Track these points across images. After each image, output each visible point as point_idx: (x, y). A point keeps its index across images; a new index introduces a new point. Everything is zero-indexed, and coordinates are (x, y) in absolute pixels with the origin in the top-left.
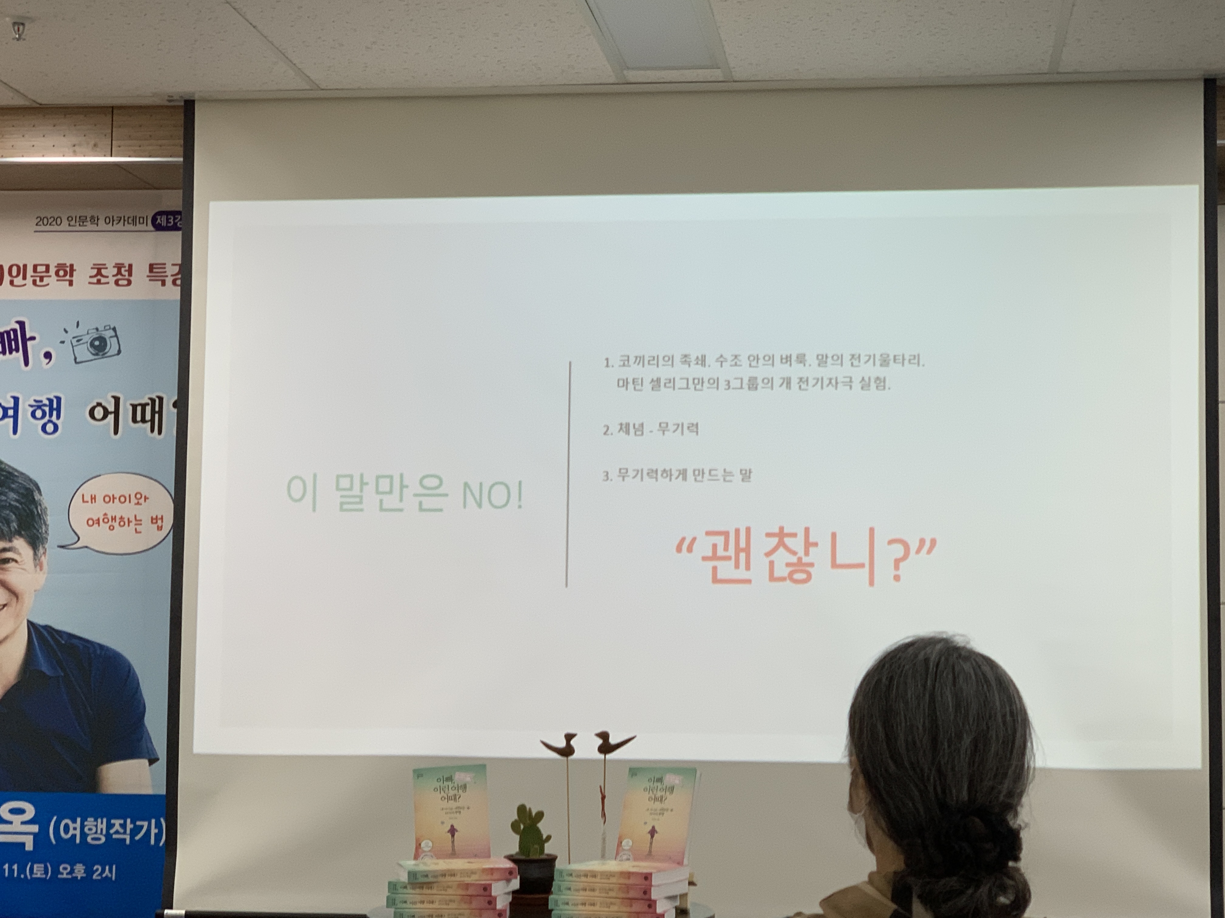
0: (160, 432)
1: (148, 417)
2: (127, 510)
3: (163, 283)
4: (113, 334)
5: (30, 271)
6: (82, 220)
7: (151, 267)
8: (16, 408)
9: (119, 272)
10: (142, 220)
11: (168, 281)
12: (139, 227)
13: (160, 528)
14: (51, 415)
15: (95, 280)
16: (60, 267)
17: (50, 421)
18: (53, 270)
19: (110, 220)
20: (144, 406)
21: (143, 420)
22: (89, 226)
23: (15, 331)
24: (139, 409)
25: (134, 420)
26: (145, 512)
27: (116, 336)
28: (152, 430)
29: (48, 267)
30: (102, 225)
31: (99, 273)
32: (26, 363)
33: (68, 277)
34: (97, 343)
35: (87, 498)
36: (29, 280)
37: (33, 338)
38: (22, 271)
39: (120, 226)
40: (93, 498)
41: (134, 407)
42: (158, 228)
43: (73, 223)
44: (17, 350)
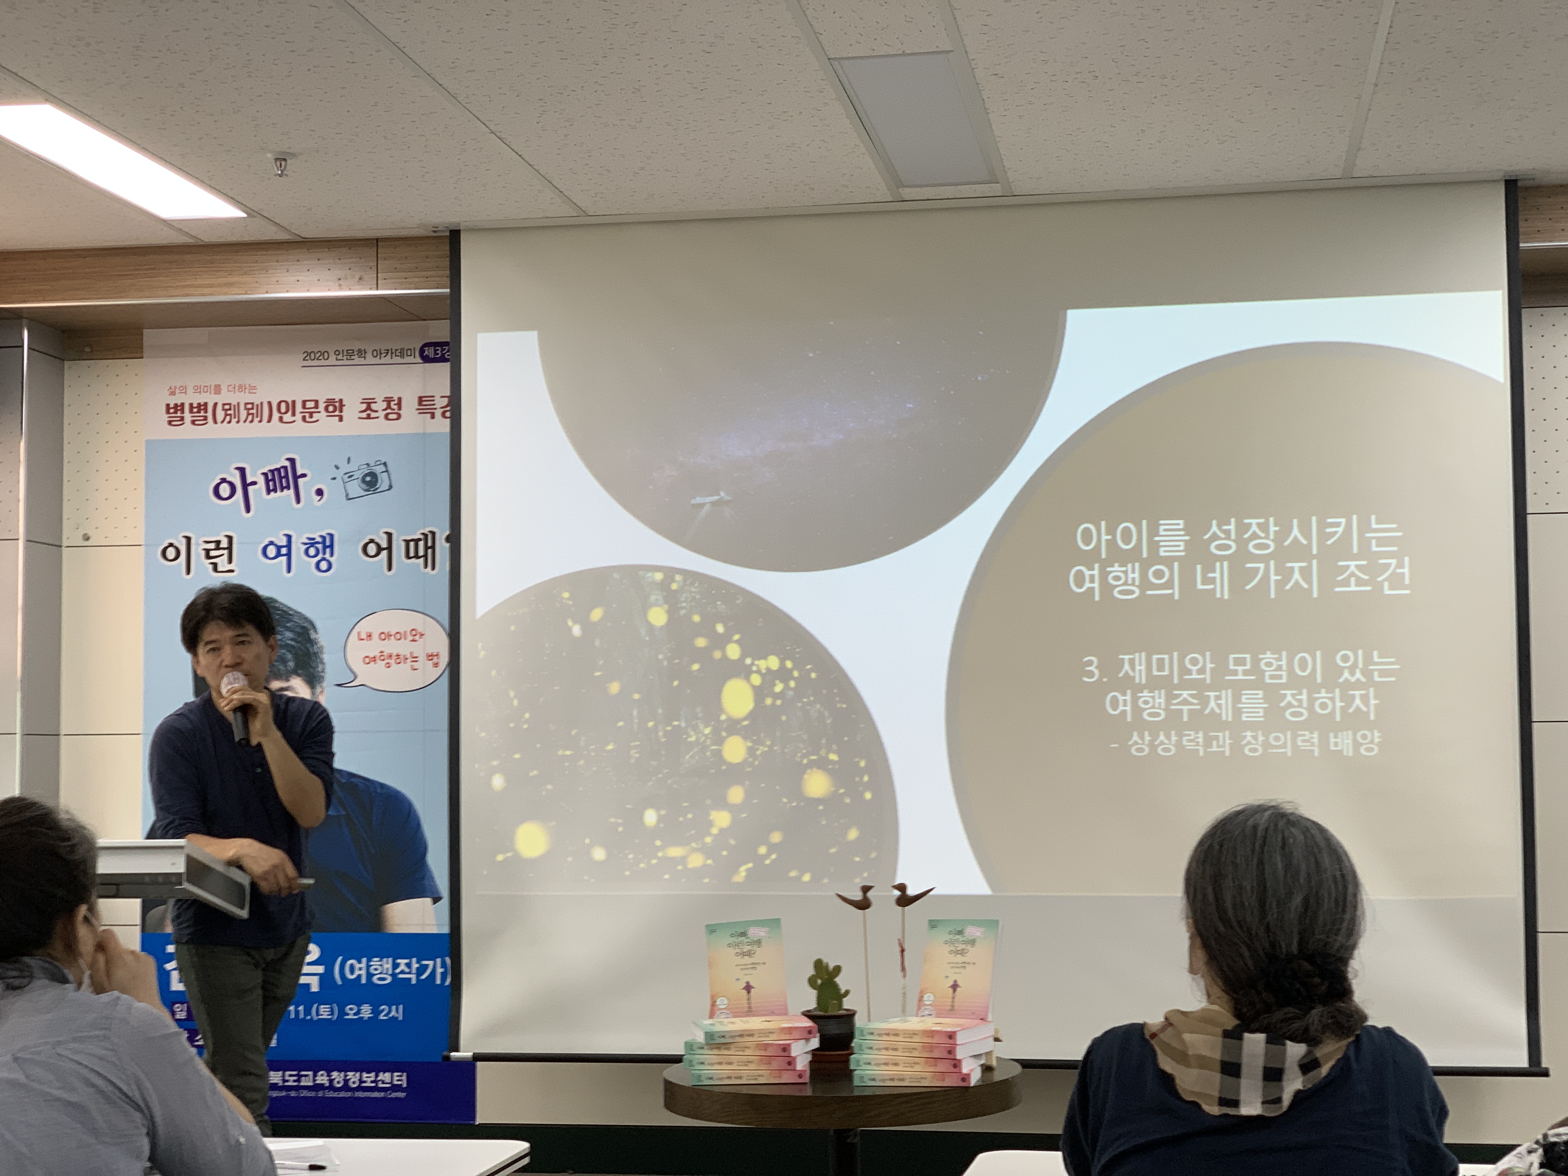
0: (433, 568)
1: (421, 552)
2: (404, 647)
3: (433, 417)
4: (383, 468)
5: (299, 408)
6: (350, 354)
7: (421, 400)
8: (289, 546)
9: (389, 407)
10: (409, 352)
11: (438, 413)
12: (407, 359)
13: (436, 665)
14: (324, 553)
15: (364, 415)
16: (330, 402)
17: (324, 559)
18: (322, 406)
19: (377, 353)
20: (417, 541)
21: (417, 557)
22: (357, 360)
23: (285, 468)
24: (412, 544)
25: (408, 557)
26: (419, 649)
27: (387, 471)
28: (426, 566)
29: (316, 402)
30: (370, 359)
31: (369, 408)
32: (298, 501)
33: (337, 413)
34: (368, 479)
35: (364, 636)
36: (299, 416)
37: (304, 475)
38: (291, 407)
39: (388, 359)
40: (369, 636)
41: (407, 542)
42: (426, 359)
43: (340, 357)
44: (288, 487)
